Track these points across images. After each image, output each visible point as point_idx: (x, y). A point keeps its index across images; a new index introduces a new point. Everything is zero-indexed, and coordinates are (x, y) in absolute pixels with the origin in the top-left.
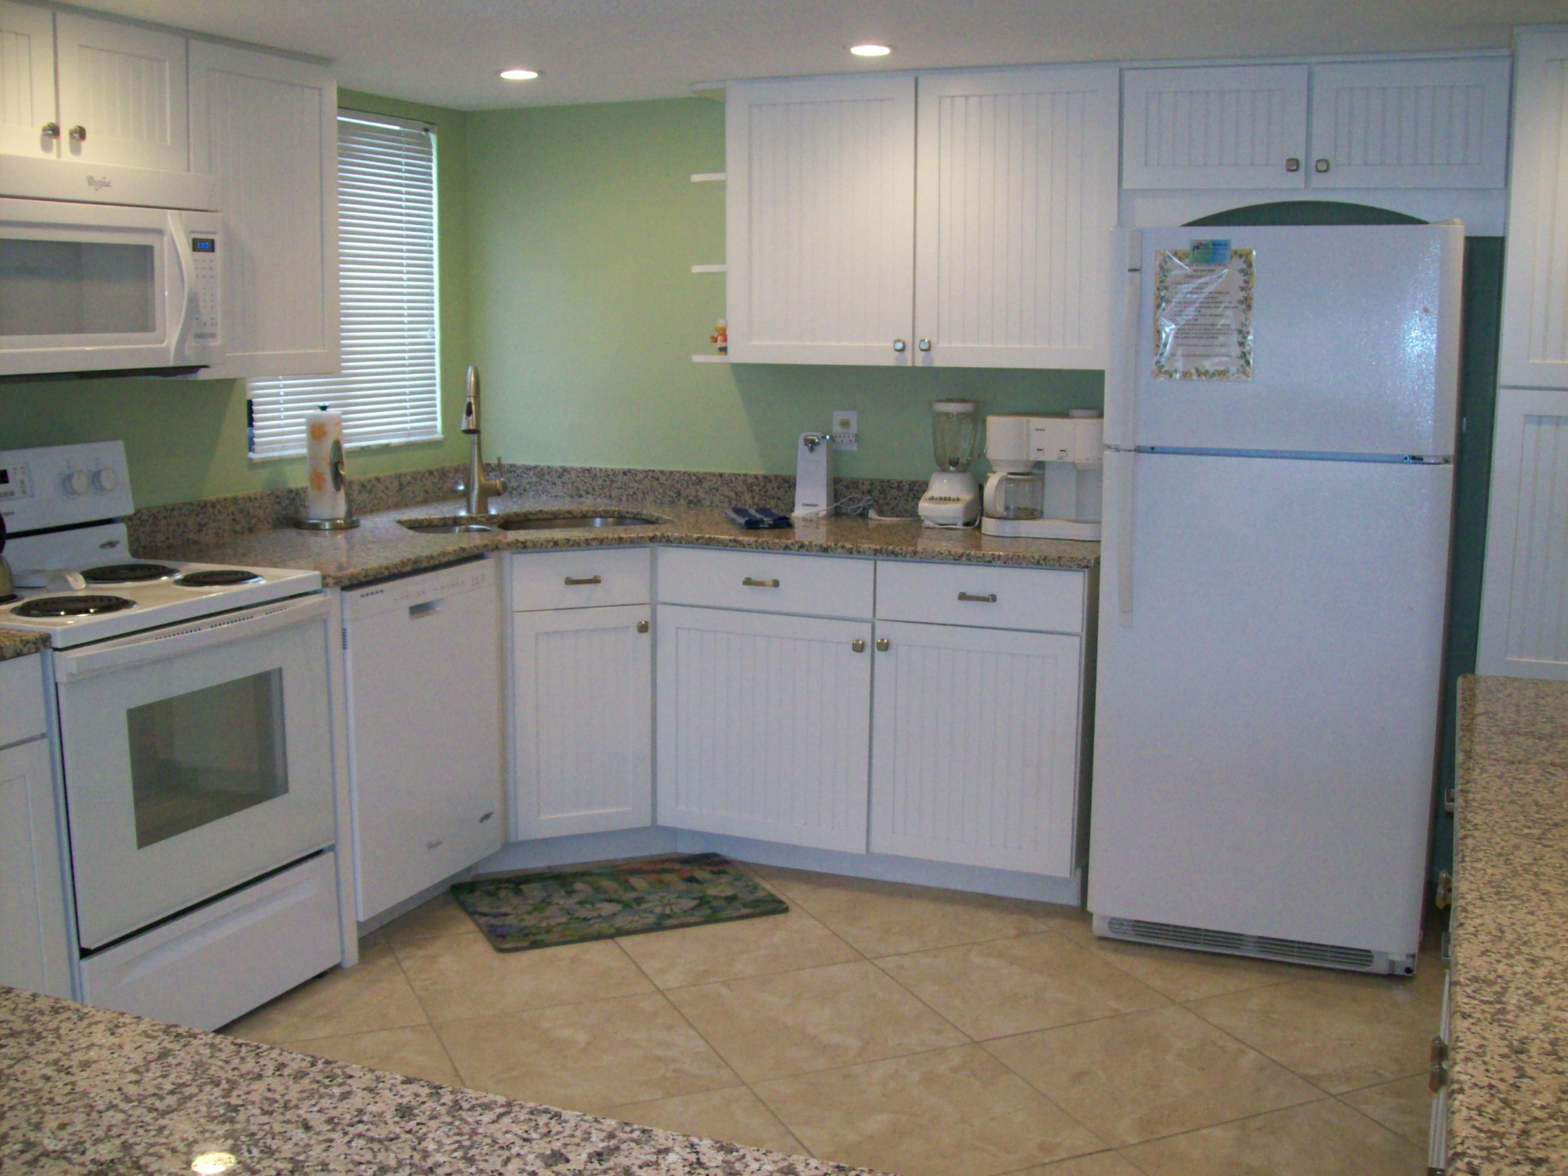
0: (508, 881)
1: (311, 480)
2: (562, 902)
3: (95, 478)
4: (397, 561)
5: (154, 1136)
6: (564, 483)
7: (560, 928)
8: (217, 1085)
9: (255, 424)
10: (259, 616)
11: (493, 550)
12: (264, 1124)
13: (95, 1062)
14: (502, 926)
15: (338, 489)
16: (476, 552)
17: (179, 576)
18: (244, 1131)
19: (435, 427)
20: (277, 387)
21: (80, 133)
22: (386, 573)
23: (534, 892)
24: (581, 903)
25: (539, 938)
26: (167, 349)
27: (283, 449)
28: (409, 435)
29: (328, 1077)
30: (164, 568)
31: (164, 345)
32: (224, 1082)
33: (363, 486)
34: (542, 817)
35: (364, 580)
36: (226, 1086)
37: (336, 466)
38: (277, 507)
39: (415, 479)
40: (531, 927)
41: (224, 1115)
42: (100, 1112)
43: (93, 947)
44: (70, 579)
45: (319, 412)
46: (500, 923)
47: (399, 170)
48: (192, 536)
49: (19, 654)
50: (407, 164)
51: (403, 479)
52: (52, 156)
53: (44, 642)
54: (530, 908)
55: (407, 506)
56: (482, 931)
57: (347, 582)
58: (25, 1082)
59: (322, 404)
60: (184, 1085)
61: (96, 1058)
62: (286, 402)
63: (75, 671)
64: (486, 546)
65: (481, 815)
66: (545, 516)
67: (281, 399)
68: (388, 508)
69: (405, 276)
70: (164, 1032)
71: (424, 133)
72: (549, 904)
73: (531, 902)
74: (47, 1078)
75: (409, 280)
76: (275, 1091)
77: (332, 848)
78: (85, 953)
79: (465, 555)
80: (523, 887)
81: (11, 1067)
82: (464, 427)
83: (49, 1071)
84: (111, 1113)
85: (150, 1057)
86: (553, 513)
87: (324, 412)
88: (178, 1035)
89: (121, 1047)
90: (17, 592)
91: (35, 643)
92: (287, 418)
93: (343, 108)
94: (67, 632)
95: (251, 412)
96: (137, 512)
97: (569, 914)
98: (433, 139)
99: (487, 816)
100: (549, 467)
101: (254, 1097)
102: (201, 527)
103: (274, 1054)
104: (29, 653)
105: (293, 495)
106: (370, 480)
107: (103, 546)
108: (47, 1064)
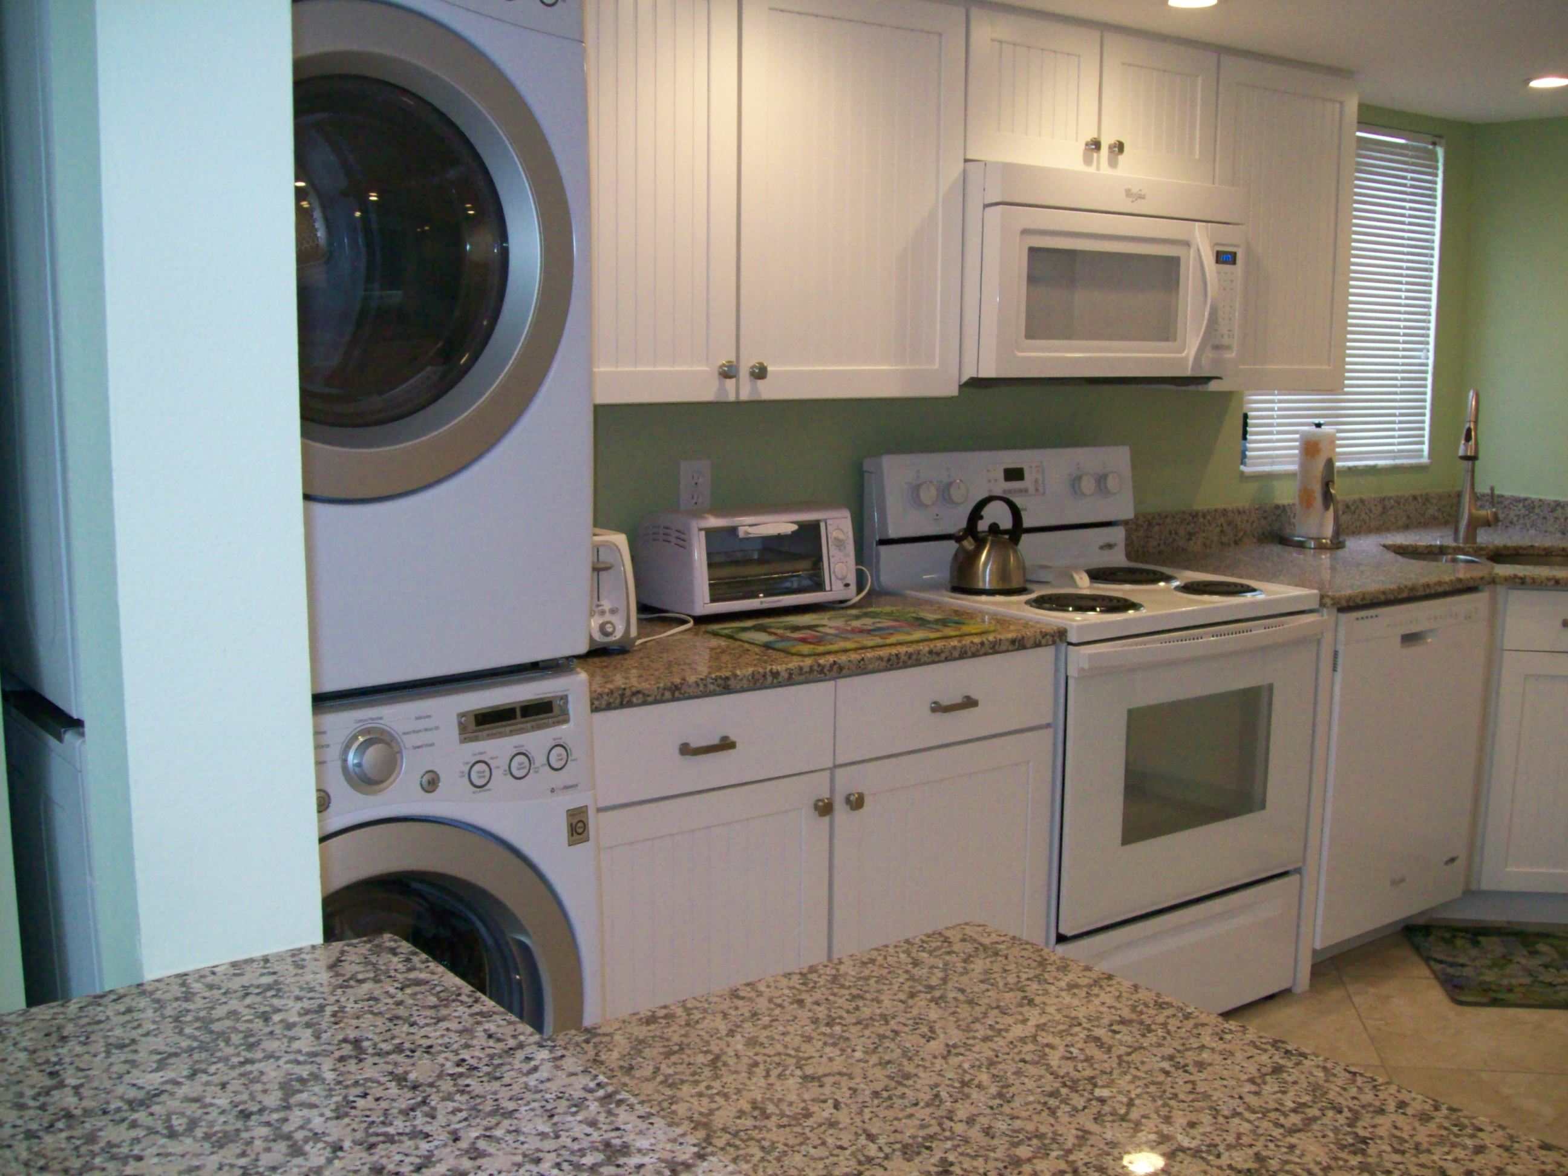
0: (1466, 930)
1: (1301, 498)
2: (1523, 961)
3: (1101, 480)
4: (1393, 586)
5: (1286, 1153)
6: (1556, 519)
7: (1522, 989)
8: (1340, 1112)
9: (1248, 437)
10: (1258, 630)
11: (1489, 583)
12: (1398, 1163)
13: (1210, 1064)
14: (1459, 977)
15: (1326, 507)
16: (1471, 584)
17: (1176, 583)
18: (1378, 1166)
19: (1422, 451)
20: (1272, 402)
21: (1119, 147)
22: (1383, 598)
23: (1494, 946)
24: (1546, 966)
25: (1499, 996)
26: (1186, 359)
27: (1272, 464)
28: (1394, 458)
29: (1455, 1125)
30: (1162, 574)
31: (1184, 355)
32: (1346, 1110)
33: (1347, 506)
34: (1508, 869)
35: (1361, 603)
36: (1349, 1115)
37: (1327, 484)
38: (1263, 522)
39: (1399, 504)
40: (1490, 983)
41: (1353, 1145)
42: (1226, 1117)
43: (1069, 934)
44: (1076, 577)
45: (1313, 428)
46: (1458, 974)
47: (1405, 186)
48: (1182, 543)
49: (1038, 645)
50: (1412, 179)
51: (1387, 503)
52: (1092, 169)
53: (1060, 636)
54: (1489, 962)
55: (1388, 530)
56: (1436, 977)
57: (1344, 604)
58: (1146, 1073)
59: (1317, 421)
60: (1304, 1105)
61: (1210, 1061)
62: (1279, 417)
63: (1086, 667)
64: (1482, 578)
65: (1446, 859)
66: (1536, 552)
67: (1275, 413)
68: (1369, 531)
69: (1403, 294)
70: (1273, 1046)
71: (1431, 147)
72: (1510, 961)
73: (1489, 956)
74: (1167, 1073)
75: (1407, 298)
76: (1401, 1129)
77: (1298, 871)
78: (1061, 939)
79: (1459, 586)
80: (1480, 938)
81: (1129, 1054)
82: (1461, 453)
83: (1166, 1065)
84: (1236, 1121)
85: (1264, 1070)
86: (1545, 549)
87: (1318, 430)
88: (1287, 1052)
89: (1232, 1054)
90: (1029, 586)
91: (1053, 636)
92: (1279, 433)
93: (1364, 123)
94: (1082, 628)
95: (1245, 425)
96: (1136, 517)
97: (1531, 975)
98: (1440, 152)
99: (1452, 860)
100: (1540, 500)
101: (1380, 1131)
102: (1190, 536)
103: (1393, 1089)
104: (1046, 645)
105: (1278, 512)
106: (1355, 501)
107: (1102, 548)
108: (1163, 1058)
